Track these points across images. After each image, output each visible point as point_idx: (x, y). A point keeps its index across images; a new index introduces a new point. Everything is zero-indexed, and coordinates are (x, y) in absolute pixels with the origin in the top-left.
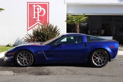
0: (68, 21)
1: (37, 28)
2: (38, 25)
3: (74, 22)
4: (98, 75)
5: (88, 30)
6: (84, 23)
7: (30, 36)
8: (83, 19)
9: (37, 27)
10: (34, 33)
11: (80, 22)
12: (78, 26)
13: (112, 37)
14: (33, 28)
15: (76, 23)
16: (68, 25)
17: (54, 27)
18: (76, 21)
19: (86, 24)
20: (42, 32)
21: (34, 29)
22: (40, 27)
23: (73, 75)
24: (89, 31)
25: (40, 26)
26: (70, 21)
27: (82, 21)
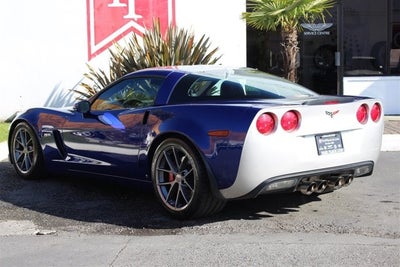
0: (253, 15)
1: (128, 49)
2: (131, 35)
3: (275, 18)
4: (376, 233)
5: (334, 50)
6: (319, 21)
7: (100, 80)
8: (314, 7)
9: (129, 42)
10: (115, 68)
11: (301, 20)
12: (294, 37)
14: (113, 48)
15: (284, 24)
16: (251, 31)
17: (196, 41)
18: (283, 13)
19: (325, 26)
20: (147, 61)
21: (115, 51)
22: (141, 42)
23: (275, 231)
24: (338, 54)
25: (140, 40)
26: (261, 14)
27: (309, 15)
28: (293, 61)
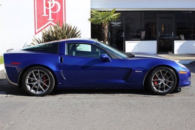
0: (92, 19)
1: (48, 31)
2: (49, 26)
3: (100, 20)
5: (122, 31)
6: (117, 21)
7: (38, 42)
8: (113, 17)
9: (49, 28)
10: (44, 38)
11: (110, 22)
12: (106, 27)
13: (156, 41)
14: (43, 31)
15: (103, 22)
16: (93, 25)
17: (72, 28)
18: (102, 19)
19: (119, 23)
20: (54, 35)
22: (53, 29)
24: (123, 33)
25: (52, 27)
26: (95, 19)
27: (112, 19)
28: (106, 35)
